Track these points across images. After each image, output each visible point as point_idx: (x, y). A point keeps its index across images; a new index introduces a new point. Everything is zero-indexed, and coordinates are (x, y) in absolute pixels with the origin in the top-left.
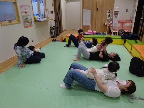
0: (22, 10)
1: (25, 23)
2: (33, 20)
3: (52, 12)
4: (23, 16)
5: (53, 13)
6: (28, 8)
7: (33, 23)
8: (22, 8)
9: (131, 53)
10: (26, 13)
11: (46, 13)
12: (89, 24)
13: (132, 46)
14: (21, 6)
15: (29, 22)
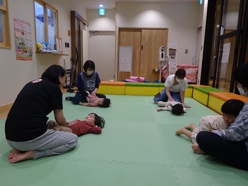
0: (16, 28)
1: (18, 51)
2: (34, 50)
3: (67, 45)
4: (17, 38)
5: (68, 47)
6: (27, 26)
7: (34, 54)
8: (17, 25)
9: (207, 106)
10: (23, 33)
11: (58, 44)
12: (128, 69)
13: (208, 94)
14: (15, 20)
15: (26, 52)
